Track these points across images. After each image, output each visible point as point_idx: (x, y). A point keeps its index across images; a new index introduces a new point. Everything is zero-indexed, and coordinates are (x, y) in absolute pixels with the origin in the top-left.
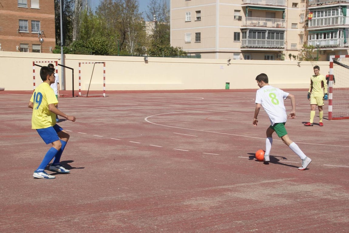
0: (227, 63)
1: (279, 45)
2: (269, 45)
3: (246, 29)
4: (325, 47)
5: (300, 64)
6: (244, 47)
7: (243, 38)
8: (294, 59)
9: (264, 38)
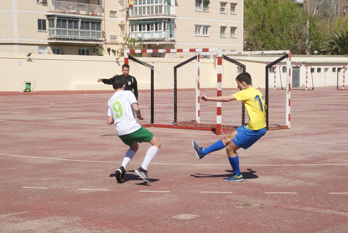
0: (27, 58)
1: (96, 37)
2: (83, 36)
3: (53, 16)
4: (149, 41)
5: (119, 60)
6: (51, 39)
7: (50, 27)
8: (114, 54)
9: (76, 27)
